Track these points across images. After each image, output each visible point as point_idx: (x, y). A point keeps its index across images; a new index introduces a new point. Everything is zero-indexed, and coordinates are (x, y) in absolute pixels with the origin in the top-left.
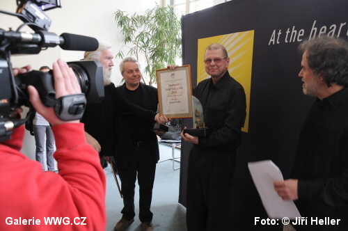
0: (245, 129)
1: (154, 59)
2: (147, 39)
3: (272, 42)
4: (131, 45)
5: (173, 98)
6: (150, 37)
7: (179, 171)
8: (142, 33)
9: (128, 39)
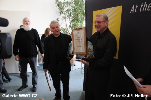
0: (116, 57)
1: (73, 22)
2: (70, 12)
4: (63, 15)
5: (78, 44)
6: (71, 11)
7: (83, 74)
8: (68, 10)
9: (62, 12)
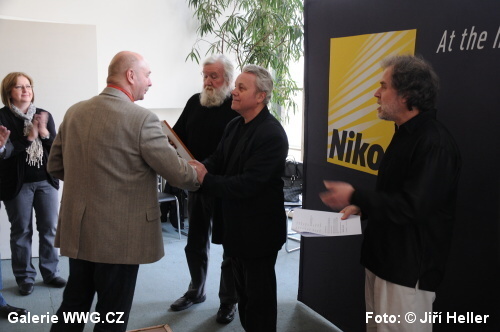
2: (240, 28)
3: (442, 49)
6: (245, 25)
8: (232, 19)
9: (207, 27)
